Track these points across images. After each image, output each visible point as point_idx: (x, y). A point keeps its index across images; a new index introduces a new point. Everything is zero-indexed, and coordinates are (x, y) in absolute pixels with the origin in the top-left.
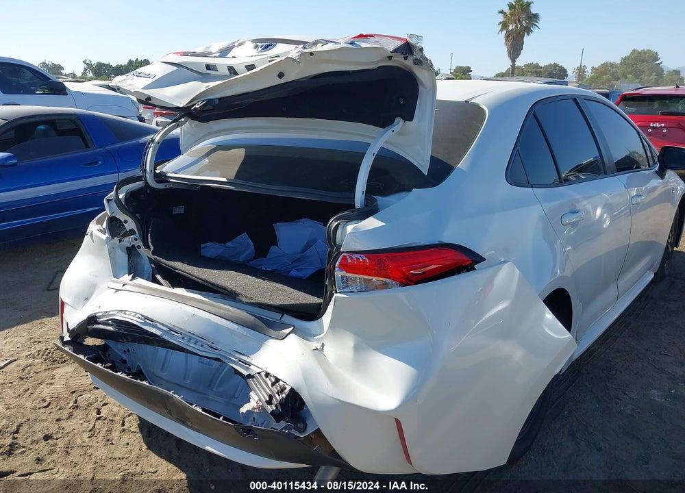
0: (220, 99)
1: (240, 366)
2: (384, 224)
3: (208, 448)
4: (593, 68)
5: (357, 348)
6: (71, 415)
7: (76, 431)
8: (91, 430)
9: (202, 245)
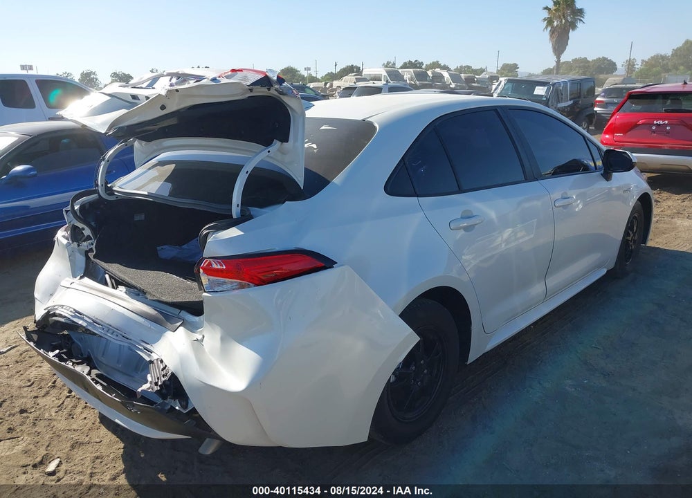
0: (127, 126)
1: (145, 353)
2: (242, 233)
3: (117, 421)
4: (643, 60)
5: (222, 339)
6: (47, 393)
7: (47, 407)
8: (59, 406)
9: (158, 248)
